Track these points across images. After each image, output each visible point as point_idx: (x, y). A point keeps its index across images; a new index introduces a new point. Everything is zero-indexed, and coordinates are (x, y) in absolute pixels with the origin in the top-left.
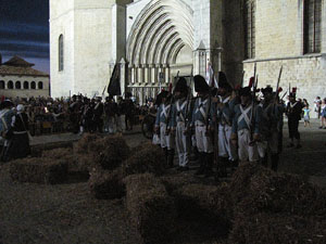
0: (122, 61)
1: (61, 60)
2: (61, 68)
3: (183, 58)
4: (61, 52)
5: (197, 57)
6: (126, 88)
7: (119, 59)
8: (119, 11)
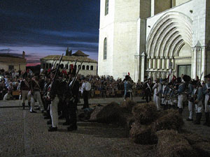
0: (143, 54)
1: (105, 53)
2: (105, 58)
3: (183, 53)
4: (105, 48)
5: (195, 52)
6: (145, 72)
7: (141, 52)
8: (141, 22)
